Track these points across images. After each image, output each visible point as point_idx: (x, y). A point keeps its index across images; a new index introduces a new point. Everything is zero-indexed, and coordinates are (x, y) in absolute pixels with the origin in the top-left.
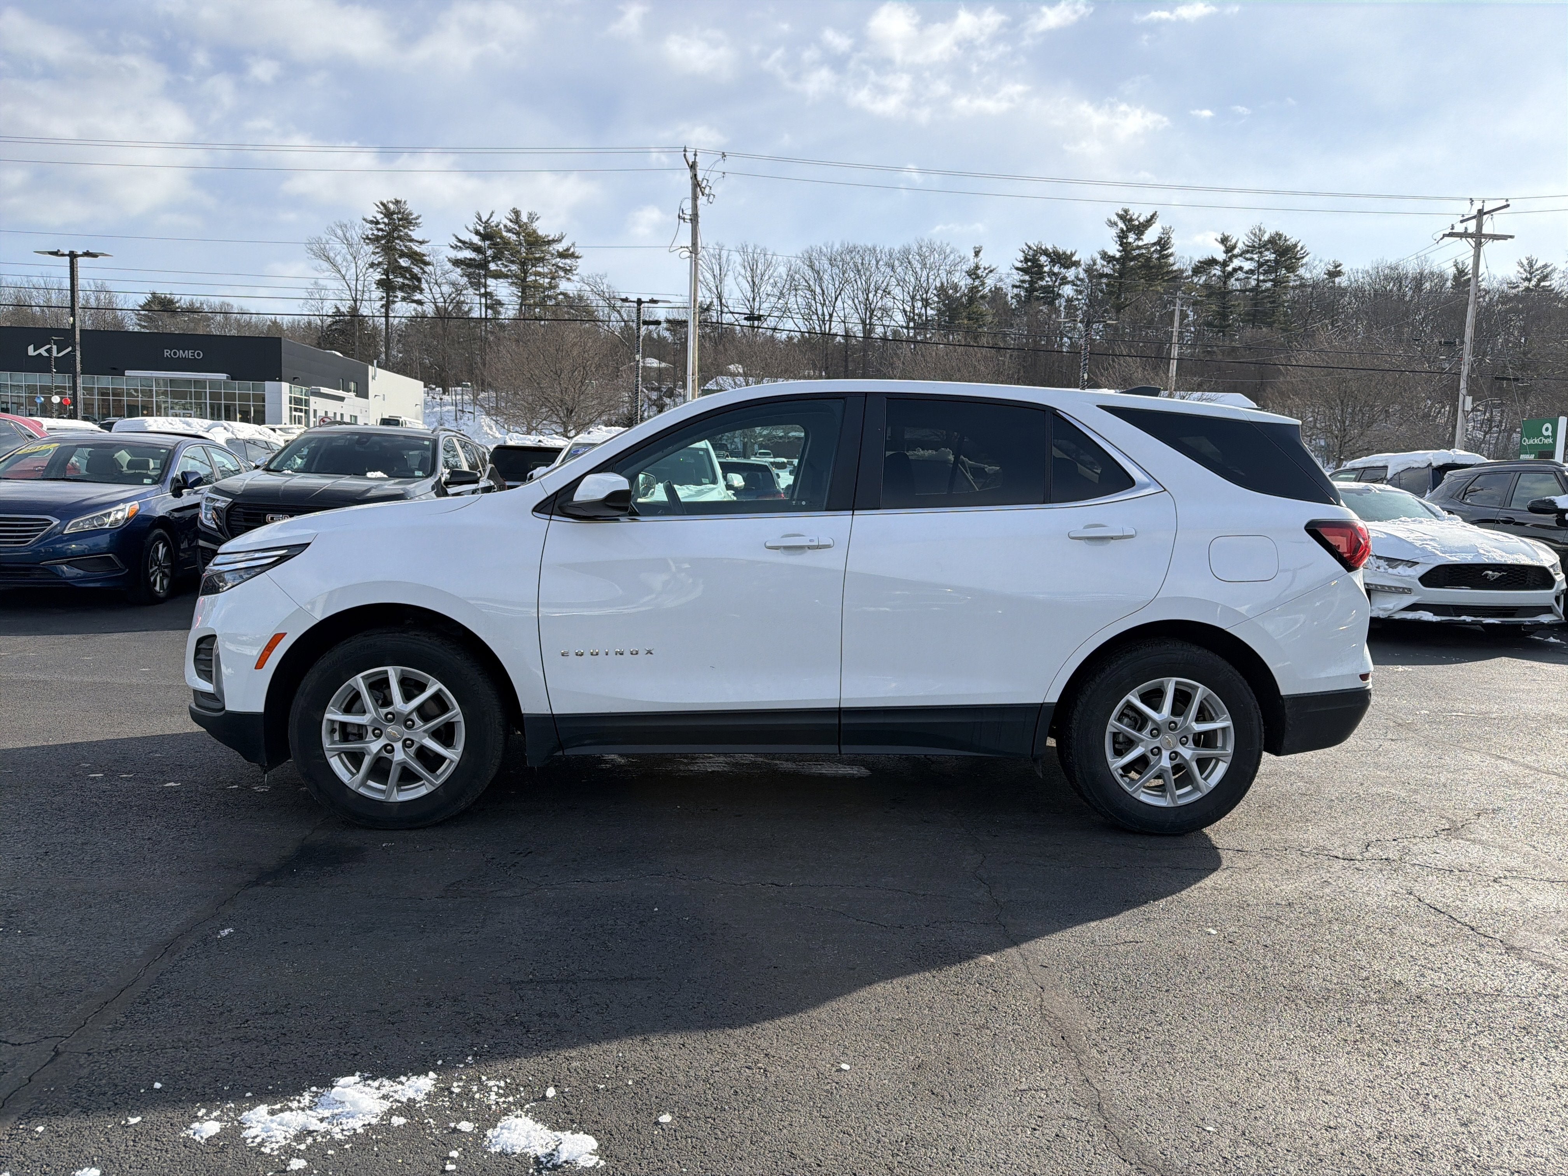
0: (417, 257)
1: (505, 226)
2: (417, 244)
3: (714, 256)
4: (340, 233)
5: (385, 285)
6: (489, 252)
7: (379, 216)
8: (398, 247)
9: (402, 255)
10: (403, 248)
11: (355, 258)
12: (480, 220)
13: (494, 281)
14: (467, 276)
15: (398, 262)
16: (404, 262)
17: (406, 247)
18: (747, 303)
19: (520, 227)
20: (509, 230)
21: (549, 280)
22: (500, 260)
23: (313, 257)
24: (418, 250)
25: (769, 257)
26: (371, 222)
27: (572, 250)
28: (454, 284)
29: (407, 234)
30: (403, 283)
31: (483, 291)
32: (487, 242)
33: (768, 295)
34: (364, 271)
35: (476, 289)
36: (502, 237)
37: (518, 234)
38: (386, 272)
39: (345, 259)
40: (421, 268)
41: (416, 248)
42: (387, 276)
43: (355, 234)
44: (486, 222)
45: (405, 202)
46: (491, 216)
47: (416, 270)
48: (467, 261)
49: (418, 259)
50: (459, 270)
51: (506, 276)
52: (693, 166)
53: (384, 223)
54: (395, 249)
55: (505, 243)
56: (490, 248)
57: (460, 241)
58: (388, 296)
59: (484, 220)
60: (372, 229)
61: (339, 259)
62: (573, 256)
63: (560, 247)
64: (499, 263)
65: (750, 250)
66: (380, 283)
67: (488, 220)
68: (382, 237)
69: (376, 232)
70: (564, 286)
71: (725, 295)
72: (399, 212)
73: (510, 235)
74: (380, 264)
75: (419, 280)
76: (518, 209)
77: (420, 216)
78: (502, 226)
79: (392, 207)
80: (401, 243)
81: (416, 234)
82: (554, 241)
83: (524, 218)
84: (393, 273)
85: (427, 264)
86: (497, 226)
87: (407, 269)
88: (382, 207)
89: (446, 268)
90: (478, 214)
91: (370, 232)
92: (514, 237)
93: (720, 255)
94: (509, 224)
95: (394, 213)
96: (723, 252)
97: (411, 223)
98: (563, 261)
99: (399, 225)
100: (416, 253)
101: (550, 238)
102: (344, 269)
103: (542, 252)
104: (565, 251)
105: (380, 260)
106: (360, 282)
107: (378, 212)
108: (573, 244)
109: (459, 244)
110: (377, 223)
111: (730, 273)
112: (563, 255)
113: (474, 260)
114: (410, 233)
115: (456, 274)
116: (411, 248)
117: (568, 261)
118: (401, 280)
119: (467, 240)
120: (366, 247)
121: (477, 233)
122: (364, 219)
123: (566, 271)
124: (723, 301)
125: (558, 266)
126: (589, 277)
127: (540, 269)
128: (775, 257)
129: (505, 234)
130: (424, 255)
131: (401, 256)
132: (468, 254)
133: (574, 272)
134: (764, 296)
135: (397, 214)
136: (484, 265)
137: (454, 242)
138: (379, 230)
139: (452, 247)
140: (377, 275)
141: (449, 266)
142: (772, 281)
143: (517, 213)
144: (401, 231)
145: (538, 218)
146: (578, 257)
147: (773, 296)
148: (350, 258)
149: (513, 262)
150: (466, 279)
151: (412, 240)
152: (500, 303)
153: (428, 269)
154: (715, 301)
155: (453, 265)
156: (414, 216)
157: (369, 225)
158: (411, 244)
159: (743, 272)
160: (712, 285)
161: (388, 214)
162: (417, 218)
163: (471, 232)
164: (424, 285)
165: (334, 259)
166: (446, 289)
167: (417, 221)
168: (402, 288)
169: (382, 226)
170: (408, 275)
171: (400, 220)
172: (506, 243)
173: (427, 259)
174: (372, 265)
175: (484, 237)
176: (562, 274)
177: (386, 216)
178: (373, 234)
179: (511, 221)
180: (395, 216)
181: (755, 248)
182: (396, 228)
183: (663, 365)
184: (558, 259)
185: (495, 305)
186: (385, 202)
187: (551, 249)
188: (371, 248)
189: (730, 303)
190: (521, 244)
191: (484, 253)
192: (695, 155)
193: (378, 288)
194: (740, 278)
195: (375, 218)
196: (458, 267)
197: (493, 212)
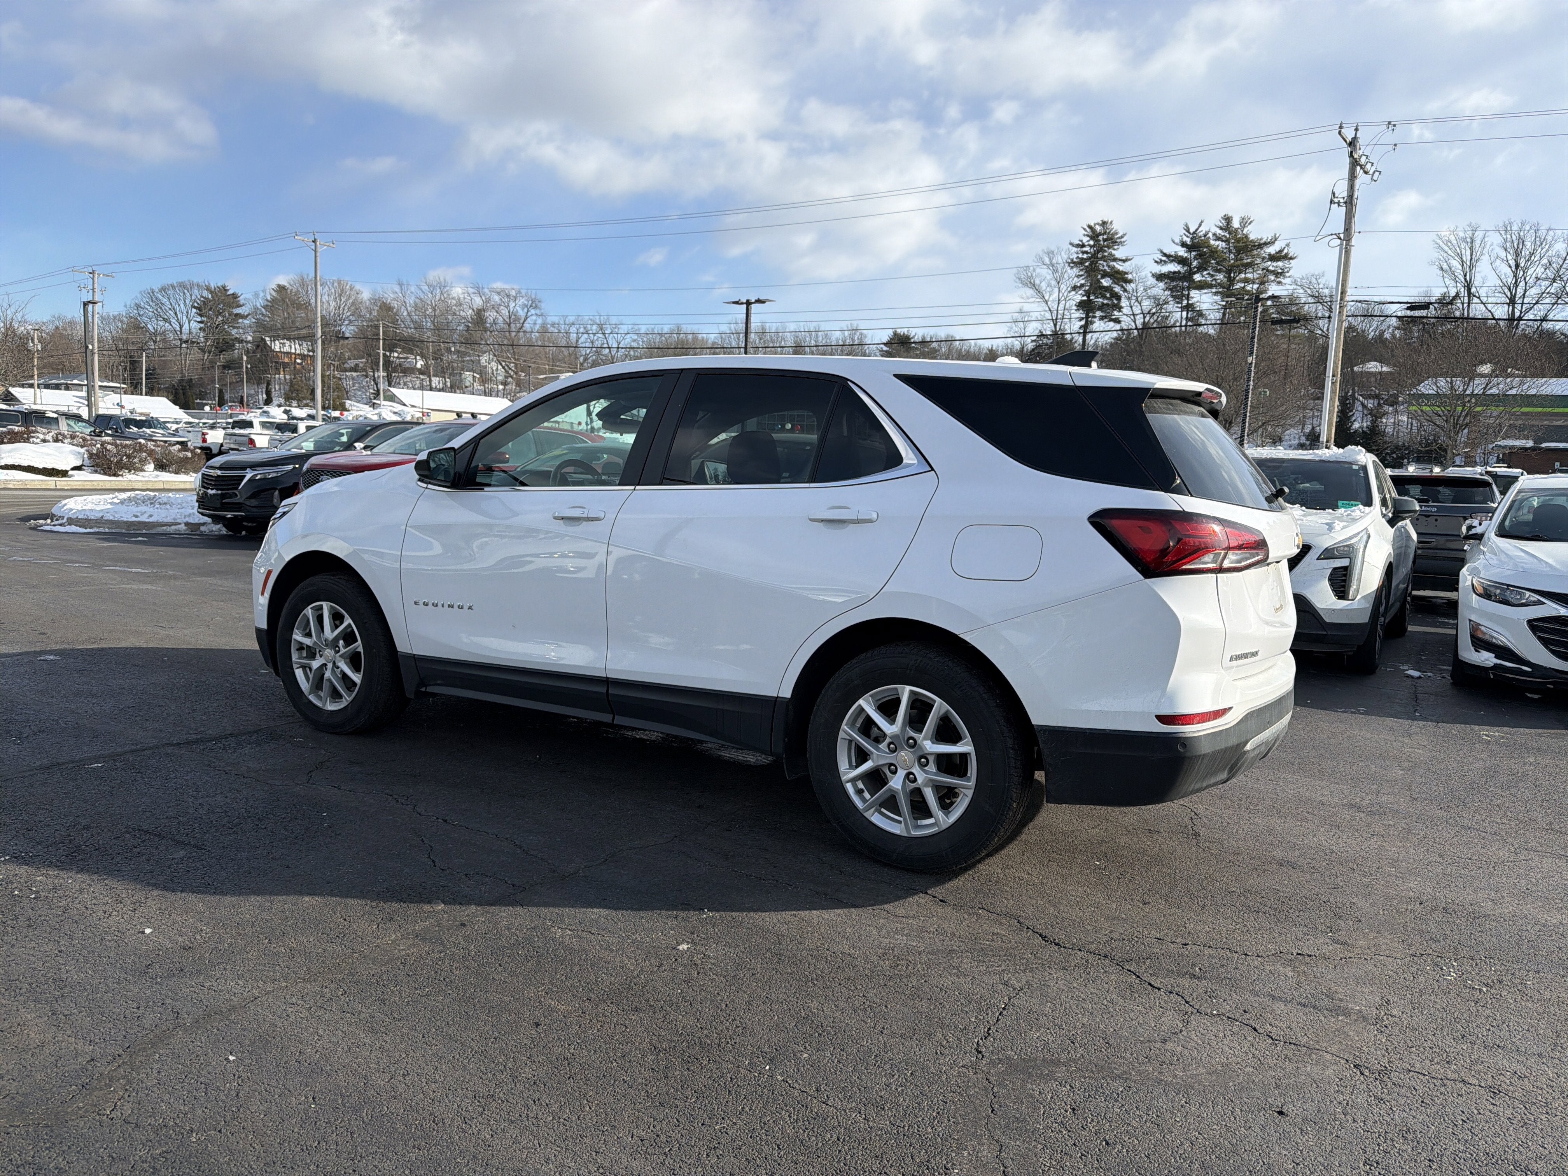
0: (1119, 276)
1: (1214, 234)
2: (1120, 263)
3: (1464, 240)
4: (1047, 260)
5: (1086, 306)
6: (1195, 263)
7: (1085, 240)
8: (1101, 267)
9: (1105, 275)
10: (1106, 268)
11: (1058, 283)
12: (1188, 231)
13: (1197, 292)
14: (1171, 289)
15: (1101, 283)
16: (1106, 282)
17: (1109, 266)
18: (1506, 291)
19: (1229, 233)
20: (1218, 238)
21: (1257, 286)
22: (1206, 269)
23: (1020, 285)
24: (1121, 268)
25: (1542, 234)
26: (1078, 246)
27: (1285, 251)
28: (1155, 298)
29: (1111, 254)
30: (1102, 303)
31: (1185, 303)
32: (1194, 253)
33: (1538, 279)
34: (1065, 294)
35: (1178, 303)
36: (1209, 246)
37: (1227, 241)
38: (1088, 293)
39: (1049, 285)
40: (1122, 287)
41: (1119, 266)
42: (1088, 297)
43: (1061, 259)
44: (1194, 233)
45: (1111, 222)
46: (1200, 225)
47: (1117, 289)
48: (1171, 275)
49: (1120, 278)
50: (1161, 285)
51: (1210, 286)
52: (1352, 144)
53: (1089, 245)
54: (1099, 270)
55: (1212, 252)
56: (1195, 258)
57: (1165, 255)
58: (1087, 317)
59: (1192, 231)
60: (1077, 253)
61: (1044, 285)
62: (1286, 257)
63: (1272, 250)
64: (1205, 273)
65: (1515, 227)
66: (1081, 305)
67: (1197, 230)
68: (1087, 260)
69: (1080, 256)
70: (1273, 289)
71: (1477, 282)
72: (1105, 233)
73: (1217, 243)
74: (1082, 285)
75: (1119, 298)
76: (1230, 215)
77: (1125, 235)
78: (1210, 235)
79: (1098, 228)
80: (1105, 264)
81: (1119, 253)
82: (1266, 244)
83: (1236, 224)
84: (1094, 294)
85: (1130, 281)
86: (1205, 236)
87: (1108, 289)
88: (1088, 230)
89: (1149, 283)
90: (1187, 226)
91: (1075, 256)
92: (1221, 245)
93: (1472, 239)
94: (1219, 232)
95: (1100, 234)
96: (1477, 234)
97: (1116, 242)
98: (1275, 264)
99: (1104, 246)
100: (1118, 272)
101: (1262, 242)
102: (1048, 294)
103: (1253, 257)
104: (1277, 253)
105: (1083, 282)
106: (1061, 306)
107: (1084, 235)
108: (1288, 245)
109: (1164, 258)
110: (1083, 246)
111: (1485, 259)
112: (1273, 258)
113: (1179, 272)
114: (1114, 252)
115: (1159, 289)
116: (1114, 267)
117: (1280, 264)
118: (1100, 300)
119: (1173, 254)
120: (1069, 271)
121: (1183, 244)
122: (1071, 244)
123: (1277, 274)
124: (1473, 290)
125: (1268, 270)
126: (1303, 278)
127: (1249, 276)
128: (1551, 233)
129: (1212, 242)
130: (1127, 273)
131: (1103, 277)
132: (1173, 267)
133: (1287, 275)
134: (1531, 281)
135: (1103, 235)
136: (1187, 277)
137: (1159, 256)
138: (1083, 253)
139: (1156, 262)
140: (1078, 297)
141: (1153, 281)
142: (1545, 261)
143: (1228, 219)
144: (1105, 251)
145: (1251, 222)
146: (1291, 258)
147: (1544, 279)
148: (1054, 283)
149: (1219, 271)
150: (1168, 293)
151: (1115, 260)
152: (1200, 314)
153: (1129, 287)
154: (1463, 292)
155: (1157, 280)
156: (1119, 235)
157: (1075, 249)
158: (1114, 263)
159: (1503, 254)
160: (1459, 272)
161: (1094, 235)
162: (1122, 237)
163: (1177, 244)
164: (1124, 303)
165: (1039, 286)
166: (1147, 304)
167: (1122, 240)
168: (1102, 307)
169: (1087, 249)
170: (1108, 295)
171: (1105, 240)
172: (1214, 252)
173: (1130, 277)
174: (1075, 288)
175: (1190, 248)
176: (1272, 278)
177: (1092, 238)
178: (1078, 257)
179: (1221, 228)
180: (1101, 238)
181: (1523, 225)
182: (1101, 249)
183: (1385, 369)
184: (1269, 263)
185: (1195, 315)
186: (1092, 224)
187: (1262, 252)
188: (1076, 271)
189: (1483, 293)
190: (1230, 251)
191: (1190, 265)
192: (1356, 130)
193: (1078, 310)
194: (1498, 262)
195: (1081, 241)
196: (1161, 281)
197: (1202, 222)
